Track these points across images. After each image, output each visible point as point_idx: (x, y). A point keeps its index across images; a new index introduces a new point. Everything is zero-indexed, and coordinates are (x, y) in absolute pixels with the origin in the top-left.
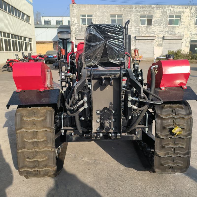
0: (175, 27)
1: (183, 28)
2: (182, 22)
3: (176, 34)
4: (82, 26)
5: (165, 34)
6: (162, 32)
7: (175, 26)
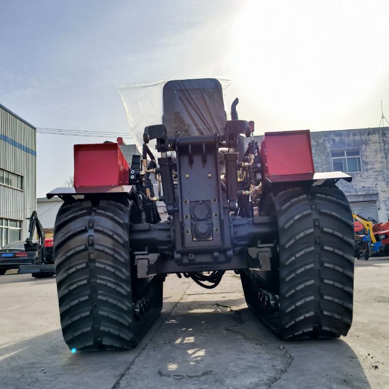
1: (373, 177)
2: (368, 163)
3: (358, 191)
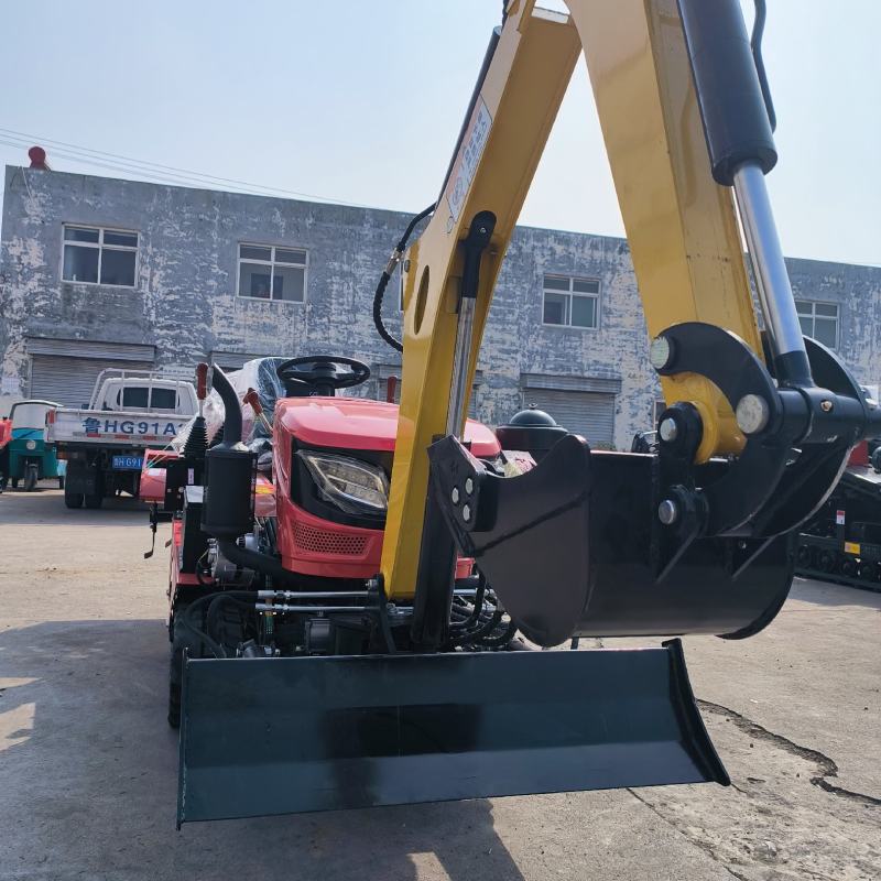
0: (579, 334)
1: (617, 343)
2: (610, 313)
3: (586, 368)
4: (67, 289)
5: (530, 366)
6: (512, 355)
7: (576, 331)
